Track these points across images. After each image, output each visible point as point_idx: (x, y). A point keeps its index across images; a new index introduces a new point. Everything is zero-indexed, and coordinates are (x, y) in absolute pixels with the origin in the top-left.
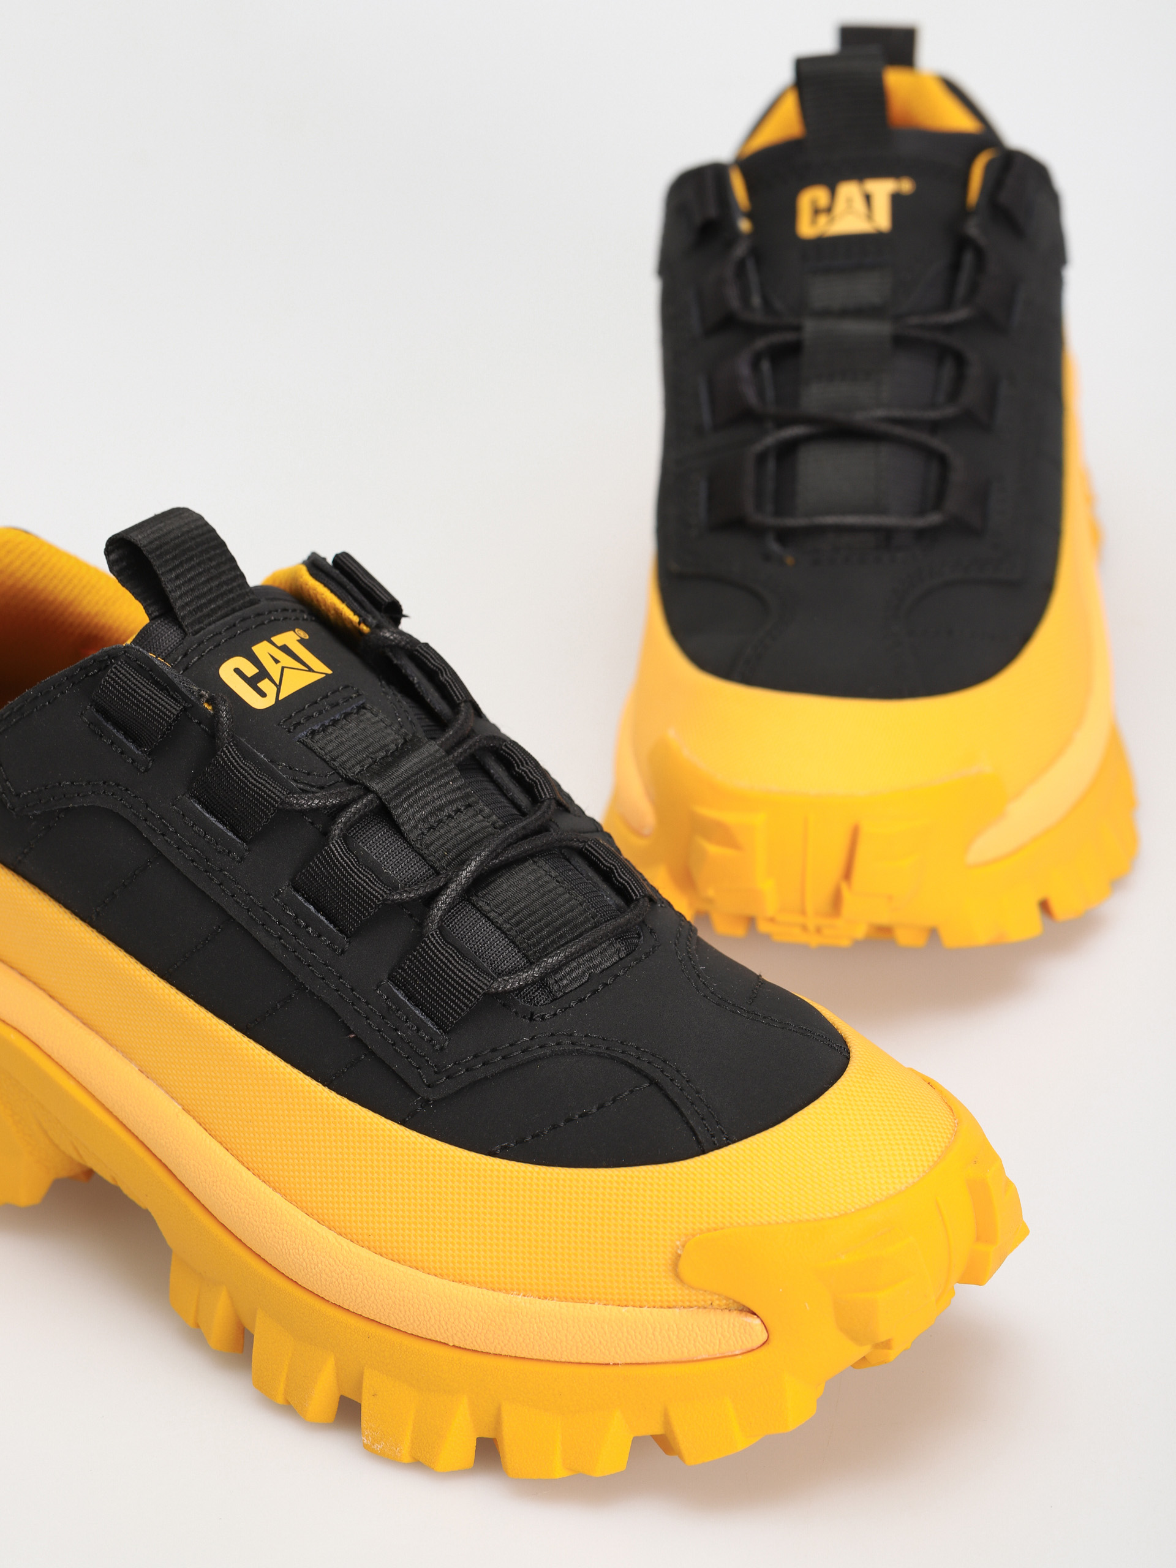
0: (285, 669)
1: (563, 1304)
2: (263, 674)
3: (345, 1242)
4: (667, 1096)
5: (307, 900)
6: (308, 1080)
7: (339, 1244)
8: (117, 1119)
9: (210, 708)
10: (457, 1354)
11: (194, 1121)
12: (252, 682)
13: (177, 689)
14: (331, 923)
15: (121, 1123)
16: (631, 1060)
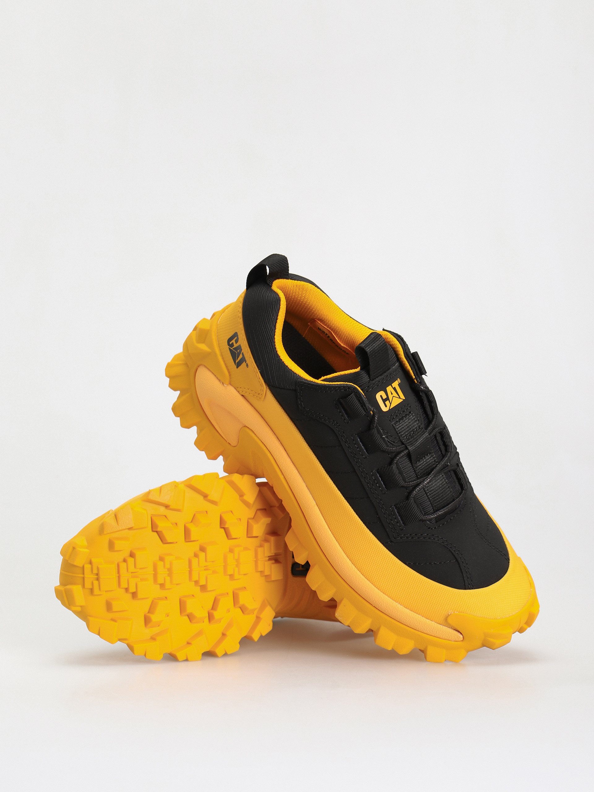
0: (394, 397)
1: (411, 612)
2: (387, 399)
3: (354, 567)
4: (460, 567)
5: (380, 476)
6: (359, 520)
7: (352, 567)
8: (290, 487)
9: (372, 413)
10: (374, 609)
11: (318, 509)
12: (384, 401)
13: (365, 406)
14: (384, 485)
15: (291, 489)
16: (453, 552)
